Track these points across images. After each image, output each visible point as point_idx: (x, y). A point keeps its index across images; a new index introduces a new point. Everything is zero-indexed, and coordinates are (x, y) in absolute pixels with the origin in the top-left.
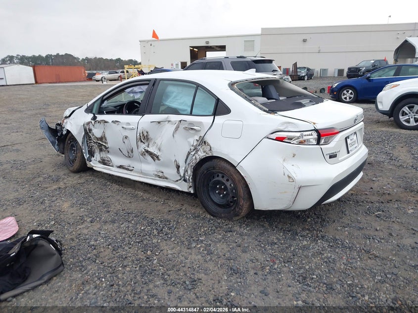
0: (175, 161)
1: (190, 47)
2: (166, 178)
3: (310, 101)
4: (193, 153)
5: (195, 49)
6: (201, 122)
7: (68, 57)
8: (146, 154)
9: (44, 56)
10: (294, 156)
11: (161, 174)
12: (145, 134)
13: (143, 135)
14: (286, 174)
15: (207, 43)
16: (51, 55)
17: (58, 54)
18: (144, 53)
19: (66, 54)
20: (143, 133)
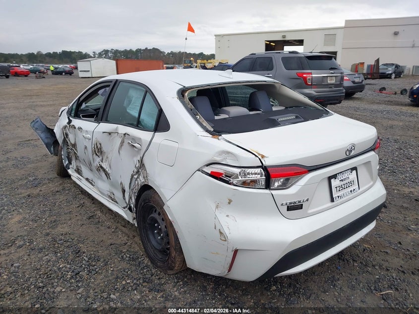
0: (121, 183)
1: (266, 41)
2: (116, 202)
3: (297, 117)
4: (136, 177)
5: (272, 44)
6: (140, 139)
7: (155, 50)
8: (101, 170)
9: (135, 50)
10: (229, 203)
11: (112, 196)
12: (99, 146)
13: (97, 147)
14: (218, 228)
15: (284, 37)
16: (141, 49)
17: (146, 49)
18: (218, 47)
19: (154, 48)
20: (96, 144)
